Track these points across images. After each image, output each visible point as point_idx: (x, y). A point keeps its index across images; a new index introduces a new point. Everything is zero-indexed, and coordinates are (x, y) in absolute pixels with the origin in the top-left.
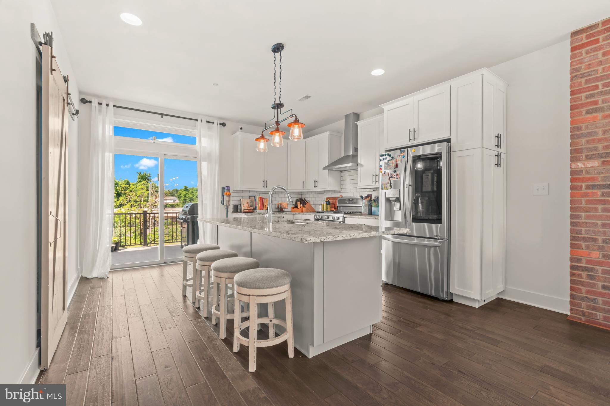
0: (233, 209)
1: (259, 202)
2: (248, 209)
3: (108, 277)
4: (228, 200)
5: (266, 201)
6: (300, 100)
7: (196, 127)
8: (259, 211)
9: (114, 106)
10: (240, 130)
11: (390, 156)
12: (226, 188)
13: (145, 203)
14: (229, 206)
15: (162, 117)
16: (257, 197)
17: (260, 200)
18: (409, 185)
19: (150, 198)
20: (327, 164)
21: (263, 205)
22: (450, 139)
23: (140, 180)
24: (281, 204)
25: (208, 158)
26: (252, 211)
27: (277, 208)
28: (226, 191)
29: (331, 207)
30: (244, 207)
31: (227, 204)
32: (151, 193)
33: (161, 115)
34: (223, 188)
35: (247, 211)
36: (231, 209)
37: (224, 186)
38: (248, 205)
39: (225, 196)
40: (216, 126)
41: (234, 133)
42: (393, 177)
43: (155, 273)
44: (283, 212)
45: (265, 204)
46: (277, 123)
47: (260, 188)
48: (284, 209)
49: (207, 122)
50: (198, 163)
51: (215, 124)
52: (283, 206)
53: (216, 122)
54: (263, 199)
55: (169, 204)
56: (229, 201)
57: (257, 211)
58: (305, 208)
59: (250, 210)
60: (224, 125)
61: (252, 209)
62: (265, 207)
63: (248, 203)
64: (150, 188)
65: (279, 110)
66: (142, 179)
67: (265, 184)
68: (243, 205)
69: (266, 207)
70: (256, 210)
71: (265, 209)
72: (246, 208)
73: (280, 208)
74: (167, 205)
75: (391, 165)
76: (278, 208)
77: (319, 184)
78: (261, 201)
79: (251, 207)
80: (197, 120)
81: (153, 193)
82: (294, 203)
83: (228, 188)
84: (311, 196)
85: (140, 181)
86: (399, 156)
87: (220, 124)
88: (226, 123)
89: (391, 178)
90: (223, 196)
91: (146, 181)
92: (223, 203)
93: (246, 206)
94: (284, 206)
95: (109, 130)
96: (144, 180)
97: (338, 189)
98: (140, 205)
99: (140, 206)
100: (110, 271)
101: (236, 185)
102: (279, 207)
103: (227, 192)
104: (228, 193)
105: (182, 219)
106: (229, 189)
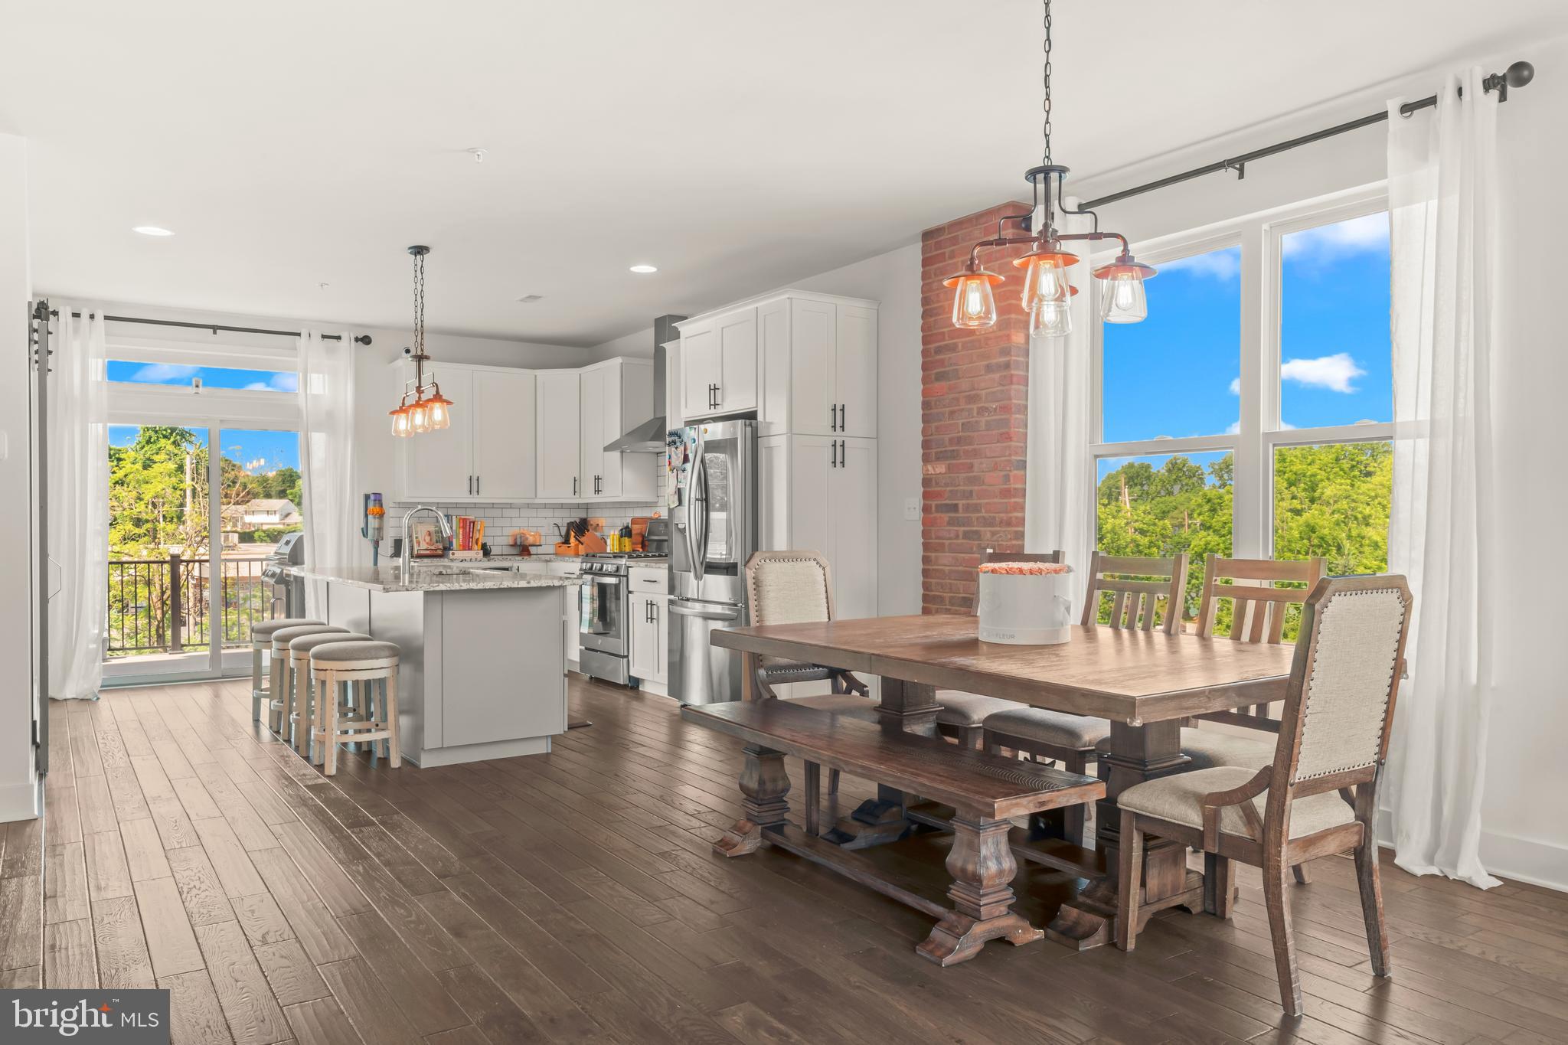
0: (393, 549)
1: (461, 530)
2: (430, 547)
3: (98, 699)
4: (377, 526)
5: (479, 528)
6: (522, 300)
7: (296, 349)
8: (459, 554)
9: (107, 318)
10: (404, 354)
11: (679, 436)
12: (372, 497)
13: (174, 526)
14: (380, 542)
15: (215, 333)
16: (454, 517)
17: (461, 525)
18: (697, 500)
19: (188, 509)
20: (617, 436)
21: (472, 538)
22: (756, 411)
23: (150, 437)
24: (522, 536)
25: (328, 422)
26: (440, 552)
27: (512, 545)
28: (374, 504)
29: (633, 544)
30: (419, 543)
31: (374, 537)
32: (194, 490)
33: (212, 330)
34: (367, 497)
35: (428, 552)
36: (387, 547)
37: (369, 492)
38: (431, 540)
39: (370, 517)
40: (346, 345)
41: (393, 359)
42: (682, 481)
43: (202, 695)
44: (529, 554)
45: (476, 535)
47: (462, 496)
48: (530, 548)
49: (324, 337)
50: (301, 435)
51: (344, 342)
52: (527, 539)
53: (345, 335)
54: (470, 523)
55: (265, 527)
56: (380, 529)
57: (453, 554)
58: (582, 544)
59: (436, 550)
60: (366, 340)
61: (441, 547)
62: (477, 544)
63: (430, 534)
64: (188, 468)
66: (156, 432)
67: (474, 484)
68: (417, 538)
69: (480, 544)
70: (451, 552)
71: (475, 547)
72: (424, 546)
73: (520, 545)
74: (256, 535)
75: (680, 457)
76: (514, 545)
77: (604, 485)
78: (464, 528)
79: (437, 542)
80: (299, 335)
81: (199, 489)
82: (563, 533)
83: (378, 498)
84: (606, 513)
85: (148, 442)
86: (689, 439)
87: (357, 340)
88: (372, 337)
89: (680, 482)
90: (366, 516)
91: (172, 439)
92: (365, 534)
93: (425, 540)
94: (531, 540)
95: (97, 369)
96: (165, 437)
97: (655, 500)
98: (153, 534)
99: (155, 538)
100: (100, 691)
101: (400, 489)
102: (518, 543)
103: (375, 506)
104: (378, 509)
105: (273, 575)
106: (380, 500)
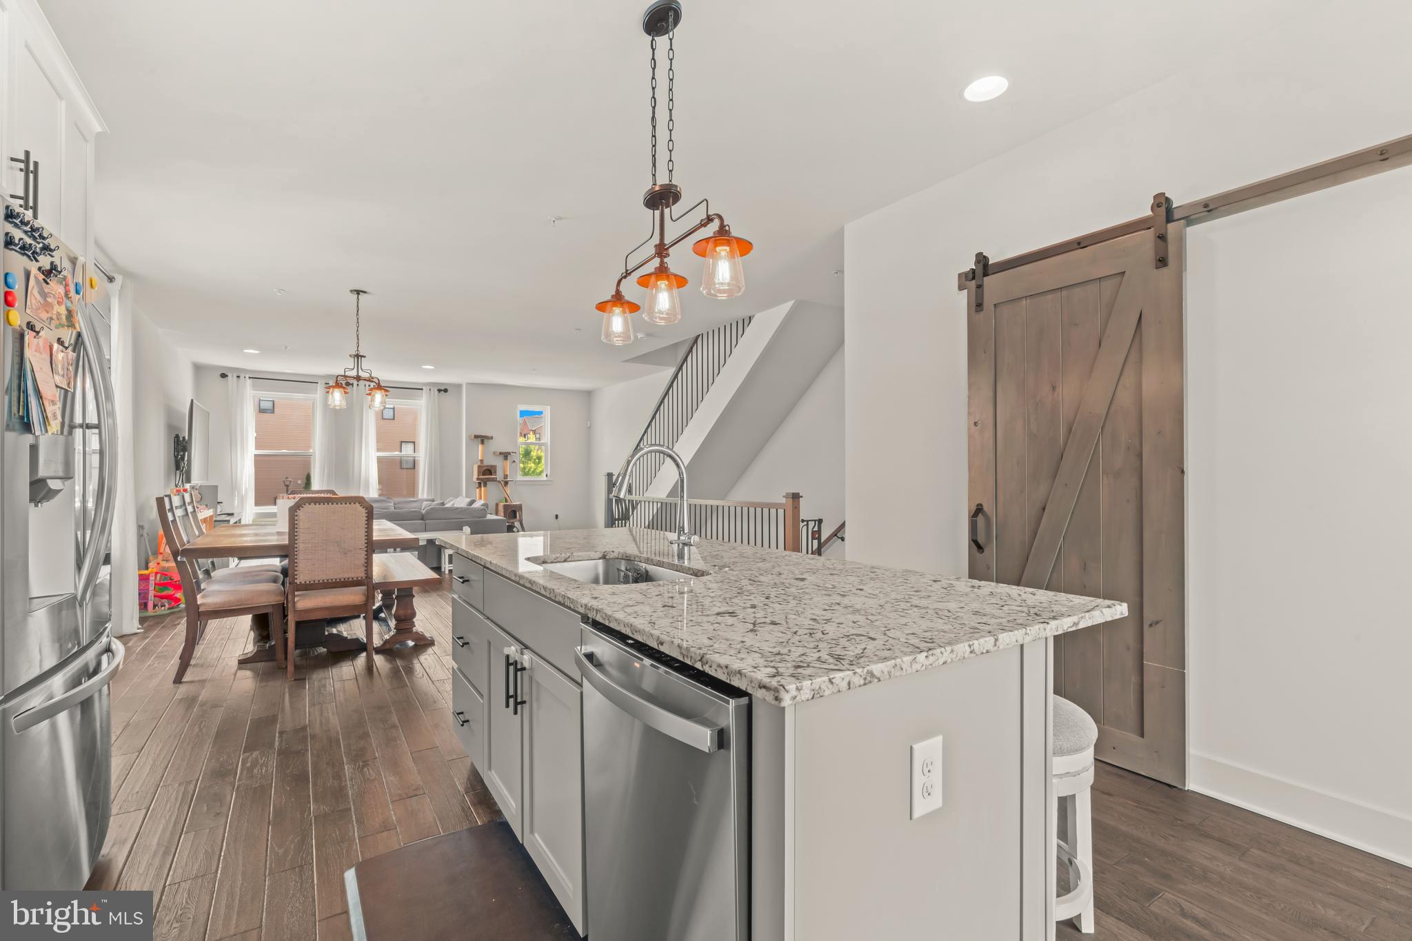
46: (662, 250)
65: (667, 211)
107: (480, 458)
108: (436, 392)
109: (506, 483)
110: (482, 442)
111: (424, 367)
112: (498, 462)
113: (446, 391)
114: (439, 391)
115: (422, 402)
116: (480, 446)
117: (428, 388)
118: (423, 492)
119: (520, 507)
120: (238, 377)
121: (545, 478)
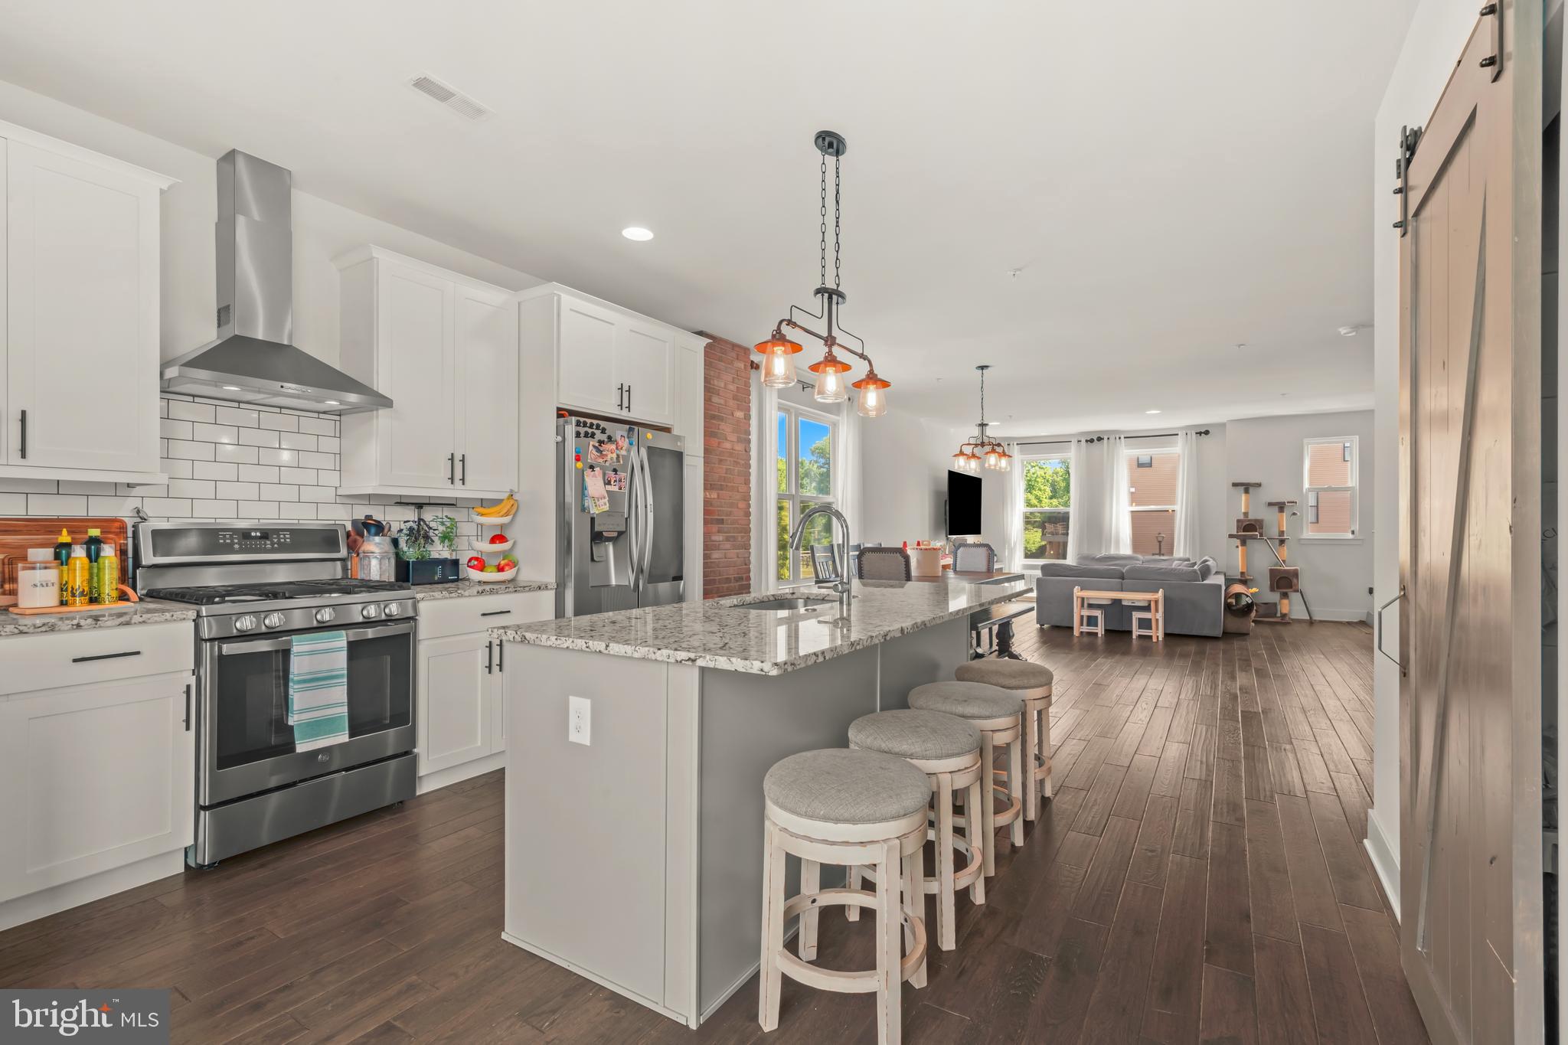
11: (603, 431)
22: (672, 429)
42: (612, 483)
75: (606, 455)
86: (623, 438)
89: (607, 484)
107: (1243, 511)
108: (1194, 435)
109: (1282, 542)
110: (1247, 491)
111: (1148, 412)
112: (1269, 517)
113: (1207, 433)
114: (1200, 433)
115: (1177, 448)
116: (1244, 497)
117: (1184, 432)
118: (1180, 551)
119: (1296, 574)
120: (1009, 445)
121: (1350, 536)
